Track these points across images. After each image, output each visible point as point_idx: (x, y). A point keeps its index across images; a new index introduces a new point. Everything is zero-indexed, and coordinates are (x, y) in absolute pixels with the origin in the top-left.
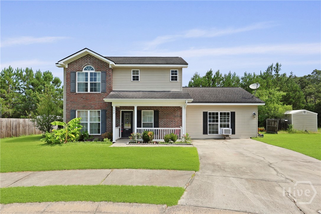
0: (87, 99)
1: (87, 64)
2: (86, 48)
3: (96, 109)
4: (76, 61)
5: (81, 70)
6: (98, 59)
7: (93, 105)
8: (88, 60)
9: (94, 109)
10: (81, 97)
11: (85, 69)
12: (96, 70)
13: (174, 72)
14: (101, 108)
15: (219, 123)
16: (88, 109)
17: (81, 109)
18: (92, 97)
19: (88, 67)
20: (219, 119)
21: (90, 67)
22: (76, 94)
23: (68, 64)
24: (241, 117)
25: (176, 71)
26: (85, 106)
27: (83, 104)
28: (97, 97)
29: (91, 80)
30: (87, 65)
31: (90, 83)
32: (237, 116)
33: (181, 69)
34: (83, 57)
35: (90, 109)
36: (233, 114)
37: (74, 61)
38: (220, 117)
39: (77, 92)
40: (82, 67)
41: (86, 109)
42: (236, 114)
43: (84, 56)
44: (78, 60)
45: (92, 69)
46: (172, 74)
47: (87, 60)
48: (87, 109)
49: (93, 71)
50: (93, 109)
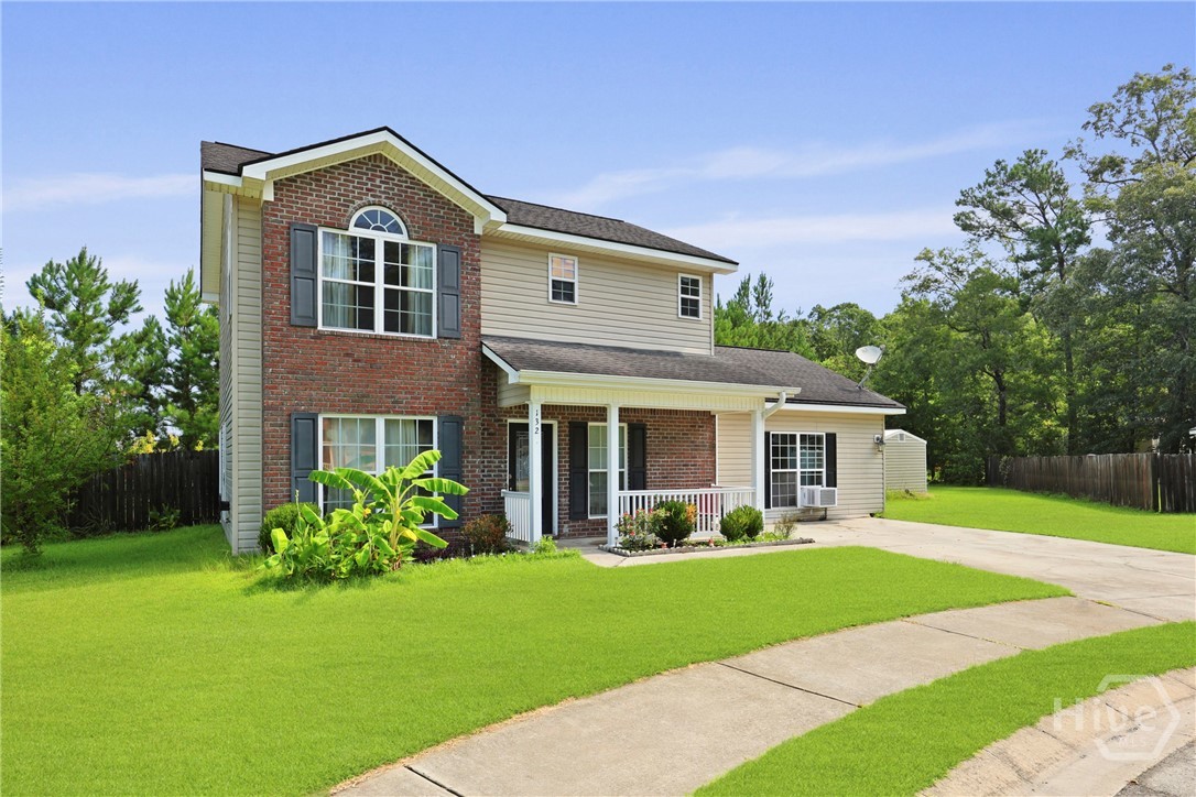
0: (372, 363)
1: (372, 199)
2: (385, 128)
3: (414, 414)
4: (317, 177)
5: (343, 221)
6: (424, 185)
7: (403, 395)
8: (378, 182)
9: (408, 413)
10: (347, 355)
11: (361, 224)
12: (414, 235)
13: (690, 287)
14: (436, 408)
15: (799, 470)
16: (381, 413)
17: (347, 411)
18: (398, 356)
19: (372, 215)
20: (798, 458)
21: (386, 218)
22: (320, 336)
23: (275, 183)
24: (848, 451)
25: (695, 283)
26: (363, 396)
27: (354, 386)
28: (419, 355)
29: (391, 276)
30: (374, 204)
31: (385, 289)
32: (842, 445)
33: (709, 276)
34: (353, 161)
35: (388, 412)
36: (832, 438)
37: (310, 173)
38: (801, 448)
39: (320, 327)
40: (350, 209)
41: (369, 412)
42: (838, 440)
43: (359, 161)
44: (325, 170)
45: (395, 229)
46: (684, 291)
47: (373, 180)
48: (376, 413)
49: (401, 239)
50: (401, 413)
